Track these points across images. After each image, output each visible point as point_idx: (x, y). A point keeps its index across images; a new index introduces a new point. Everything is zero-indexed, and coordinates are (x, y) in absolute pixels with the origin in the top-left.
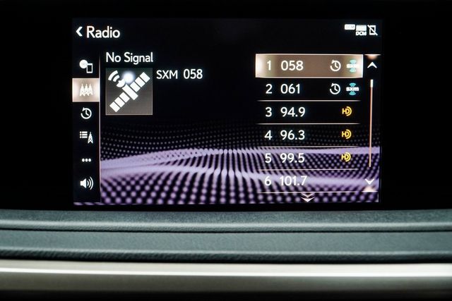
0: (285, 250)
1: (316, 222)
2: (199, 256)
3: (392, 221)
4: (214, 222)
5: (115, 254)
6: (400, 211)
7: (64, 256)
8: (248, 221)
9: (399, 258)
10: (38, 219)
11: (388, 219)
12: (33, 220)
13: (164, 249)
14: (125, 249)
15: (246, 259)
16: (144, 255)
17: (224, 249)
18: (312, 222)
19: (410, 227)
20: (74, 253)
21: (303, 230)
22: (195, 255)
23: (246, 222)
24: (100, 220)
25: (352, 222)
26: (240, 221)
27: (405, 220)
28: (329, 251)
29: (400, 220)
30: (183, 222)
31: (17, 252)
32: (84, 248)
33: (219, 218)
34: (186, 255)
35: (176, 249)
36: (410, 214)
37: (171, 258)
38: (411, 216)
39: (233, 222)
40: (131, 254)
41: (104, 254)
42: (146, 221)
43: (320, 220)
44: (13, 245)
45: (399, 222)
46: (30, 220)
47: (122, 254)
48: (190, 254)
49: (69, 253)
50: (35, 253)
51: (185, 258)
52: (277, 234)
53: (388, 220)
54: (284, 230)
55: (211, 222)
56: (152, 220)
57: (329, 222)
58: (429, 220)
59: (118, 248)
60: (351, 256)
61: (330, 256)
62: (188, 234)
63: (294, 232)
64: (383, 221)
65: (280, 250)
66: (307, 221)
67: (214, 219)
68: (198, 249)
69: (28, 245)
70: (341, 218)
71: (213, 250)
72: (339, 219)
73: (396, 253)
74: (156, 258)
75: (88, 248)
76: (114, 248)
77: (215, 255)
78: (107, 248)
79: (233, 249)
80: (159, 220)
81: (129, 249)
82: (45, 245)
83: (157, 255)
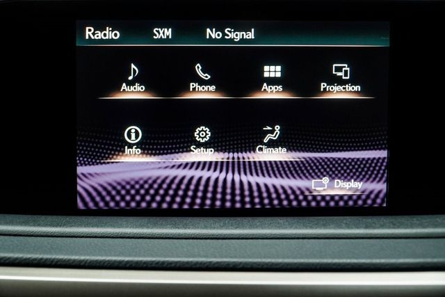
0: (288, 257)
1: (321, 228)
2: (201, 263)
3: (398, 227)
4: (217, 228)
5: (115, 261)
6: (406, 217)
7: (64, 263)
8: (251, 227)
9: (404, 266)
10: (39, 225)
11: (394, 224)
12: (34, 225)
13: (165, 256)
14: (126, 256)
15: (249, 266)
16: (145, 263)
17: (226, 257)
18: (316, 228)
19: (416, 233)
20: (74, 261)
21: (307, 236)
22: (197, 263)
23: (249, 228)
24: (102, 226)
25: (358, 228)
26: (243, 227)
27: (412, 227)
28: (333, 258)
29: (407, 227)
30: (185, 228)
31: (17, 259)
32: (85, 255)
33: (222, 224)
34: (188, 263)
35: (178, 257)
36: (417, 220)
37: (173, 265)
38: (418, 222)
39: (236, 228)
40: (132, 261)
41: (104, 262)
42: (148, 227)
43: (325, 226)
44: (13, 252)
45: (406, 228)
46: (31, 226)
47: (123, 261)
48: (192, 262)
49: (69, 260)
50: (35, 259)
51: (187, 266)
52: (281, 240)
53: (394, 226)
54: (288, 236)
55: (214, 228)
56: (155, 225)
57: (334, 228)
58: (436, 226)
59: (119, 255)
60: (356, 264)
61: (334, 264)
62: (191, 240)
63: (298, 238)
64: (389, 228)
65: (283, 258)
66: (311, 228)
67: (217, 225)
68: (199, 256)
69: (29, 252)
70: (346, 223)
71: (215, 257)
72: (344, 225)
73: (401, 261)
74: (157, 266)
75: (88, 255)
76: (115, 256)
77: (217, 263)
78: (107, 255)
79: (235, 257)
80: (162, 226)
81: (130, 256)
82: (45, 252)
83: (158, 263)
